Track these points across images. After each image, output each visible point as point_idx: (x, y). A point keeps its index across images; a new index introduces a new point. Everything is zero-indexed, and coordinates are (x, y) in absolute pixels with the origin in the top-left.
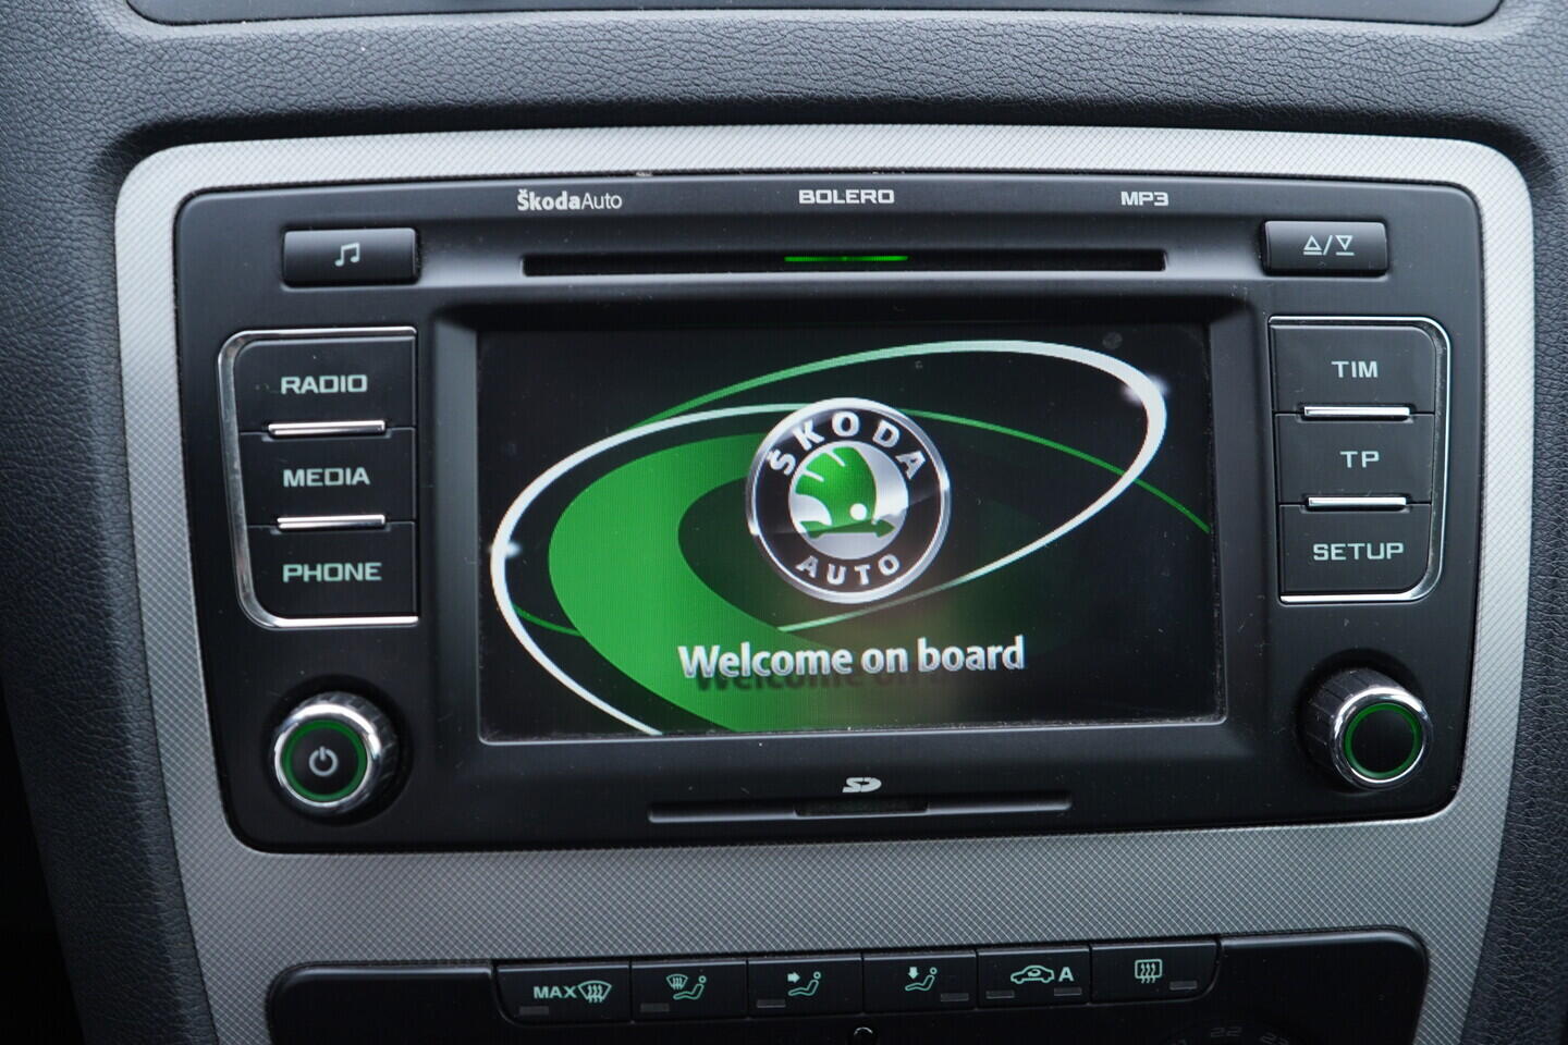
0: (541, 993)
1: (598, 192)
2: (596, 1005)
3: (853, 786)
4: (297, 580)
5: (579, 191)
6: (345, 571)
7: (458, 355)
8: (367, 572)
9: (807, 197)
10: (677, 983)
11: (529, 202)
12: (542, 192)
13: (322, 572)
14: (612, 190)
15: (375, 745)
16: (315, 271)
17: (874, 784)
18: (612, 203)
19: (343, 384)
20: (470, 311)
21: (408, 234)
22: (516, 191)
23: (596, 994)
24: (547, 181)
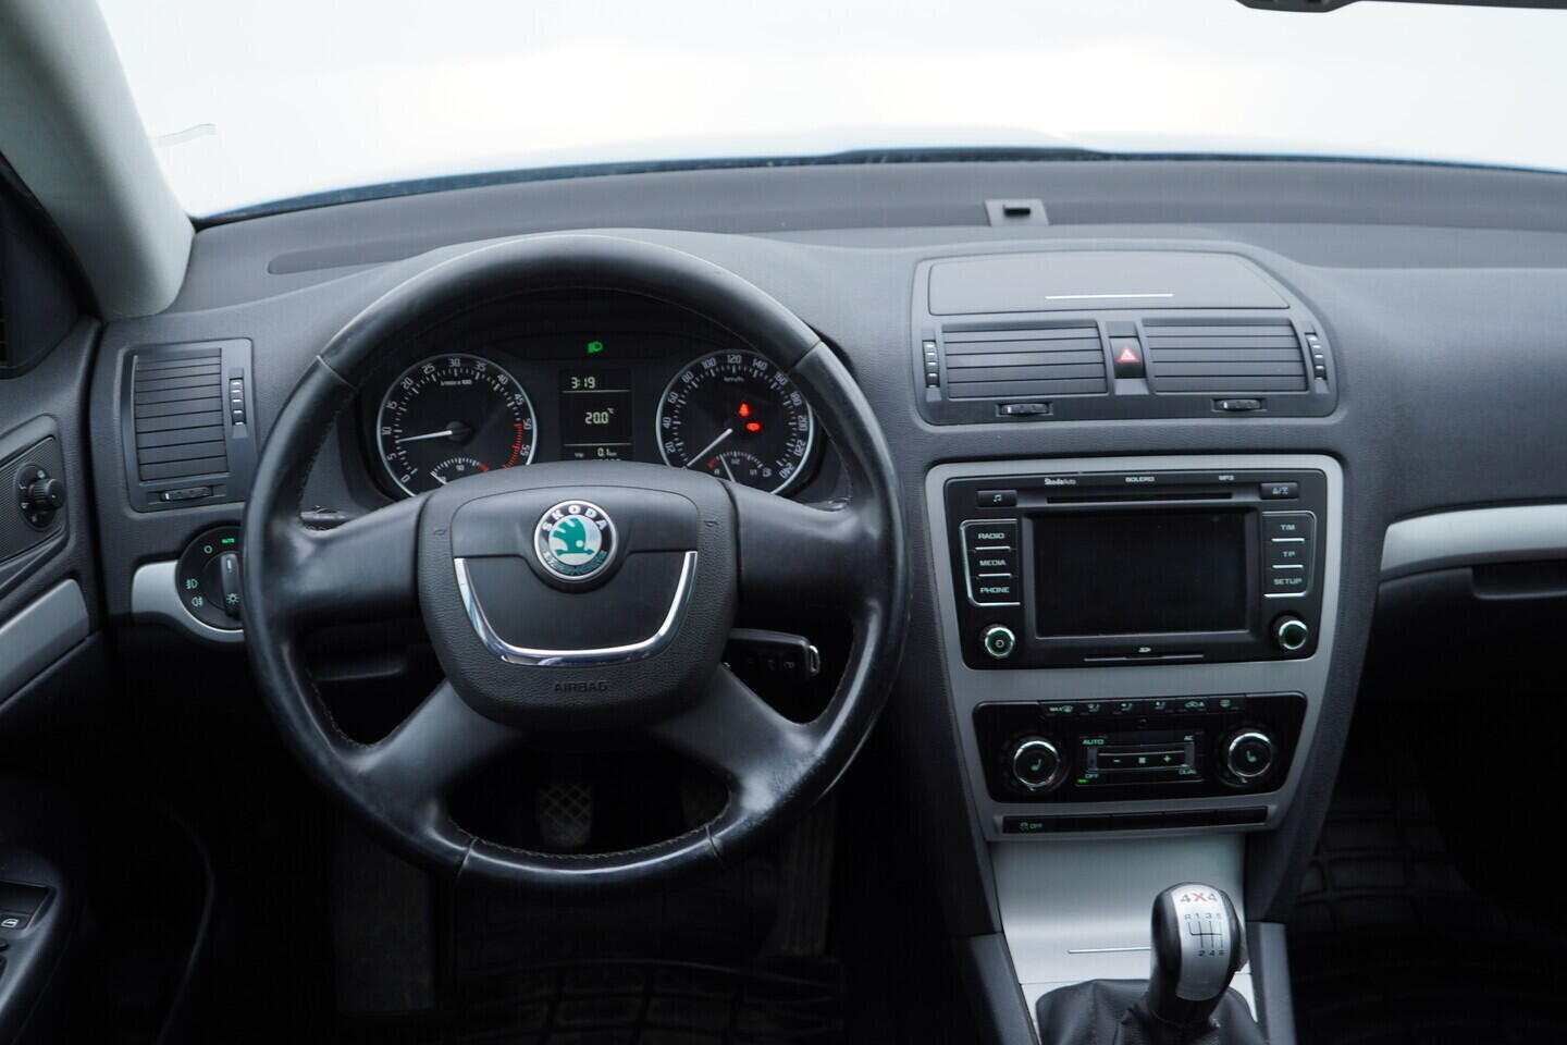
0: (1052, 709)
1: (1068, 478)
2: (1068, 713)
3: (1142, 650)
4: (985, 593)
5: (1062, 478)
6: (999, 590)
7: (1027, 526)
8: (1005, 590)
9: (1128, 480)
10: (1091, 707)
11: (1048, 482)
12: (1052, 479)
13: (992, 590)
14: (1072, 478)
15: (1012, 637)
16: (988, 502)
17: (1148, 650)
18: (1072, 482)
19: (997, 536)
20: (1032, 514)
21: (1014, 491)
22: (1043, 479)
23: (1068, 710)
24: (1054, 476)
